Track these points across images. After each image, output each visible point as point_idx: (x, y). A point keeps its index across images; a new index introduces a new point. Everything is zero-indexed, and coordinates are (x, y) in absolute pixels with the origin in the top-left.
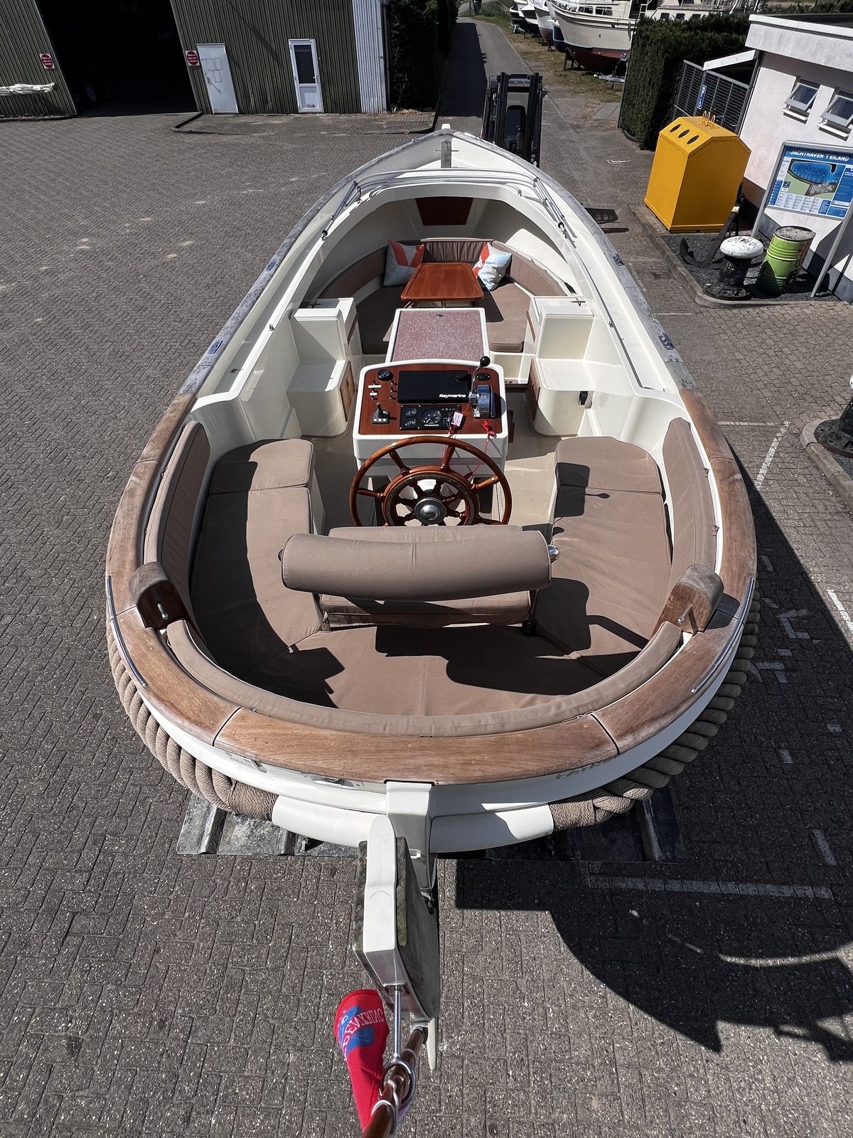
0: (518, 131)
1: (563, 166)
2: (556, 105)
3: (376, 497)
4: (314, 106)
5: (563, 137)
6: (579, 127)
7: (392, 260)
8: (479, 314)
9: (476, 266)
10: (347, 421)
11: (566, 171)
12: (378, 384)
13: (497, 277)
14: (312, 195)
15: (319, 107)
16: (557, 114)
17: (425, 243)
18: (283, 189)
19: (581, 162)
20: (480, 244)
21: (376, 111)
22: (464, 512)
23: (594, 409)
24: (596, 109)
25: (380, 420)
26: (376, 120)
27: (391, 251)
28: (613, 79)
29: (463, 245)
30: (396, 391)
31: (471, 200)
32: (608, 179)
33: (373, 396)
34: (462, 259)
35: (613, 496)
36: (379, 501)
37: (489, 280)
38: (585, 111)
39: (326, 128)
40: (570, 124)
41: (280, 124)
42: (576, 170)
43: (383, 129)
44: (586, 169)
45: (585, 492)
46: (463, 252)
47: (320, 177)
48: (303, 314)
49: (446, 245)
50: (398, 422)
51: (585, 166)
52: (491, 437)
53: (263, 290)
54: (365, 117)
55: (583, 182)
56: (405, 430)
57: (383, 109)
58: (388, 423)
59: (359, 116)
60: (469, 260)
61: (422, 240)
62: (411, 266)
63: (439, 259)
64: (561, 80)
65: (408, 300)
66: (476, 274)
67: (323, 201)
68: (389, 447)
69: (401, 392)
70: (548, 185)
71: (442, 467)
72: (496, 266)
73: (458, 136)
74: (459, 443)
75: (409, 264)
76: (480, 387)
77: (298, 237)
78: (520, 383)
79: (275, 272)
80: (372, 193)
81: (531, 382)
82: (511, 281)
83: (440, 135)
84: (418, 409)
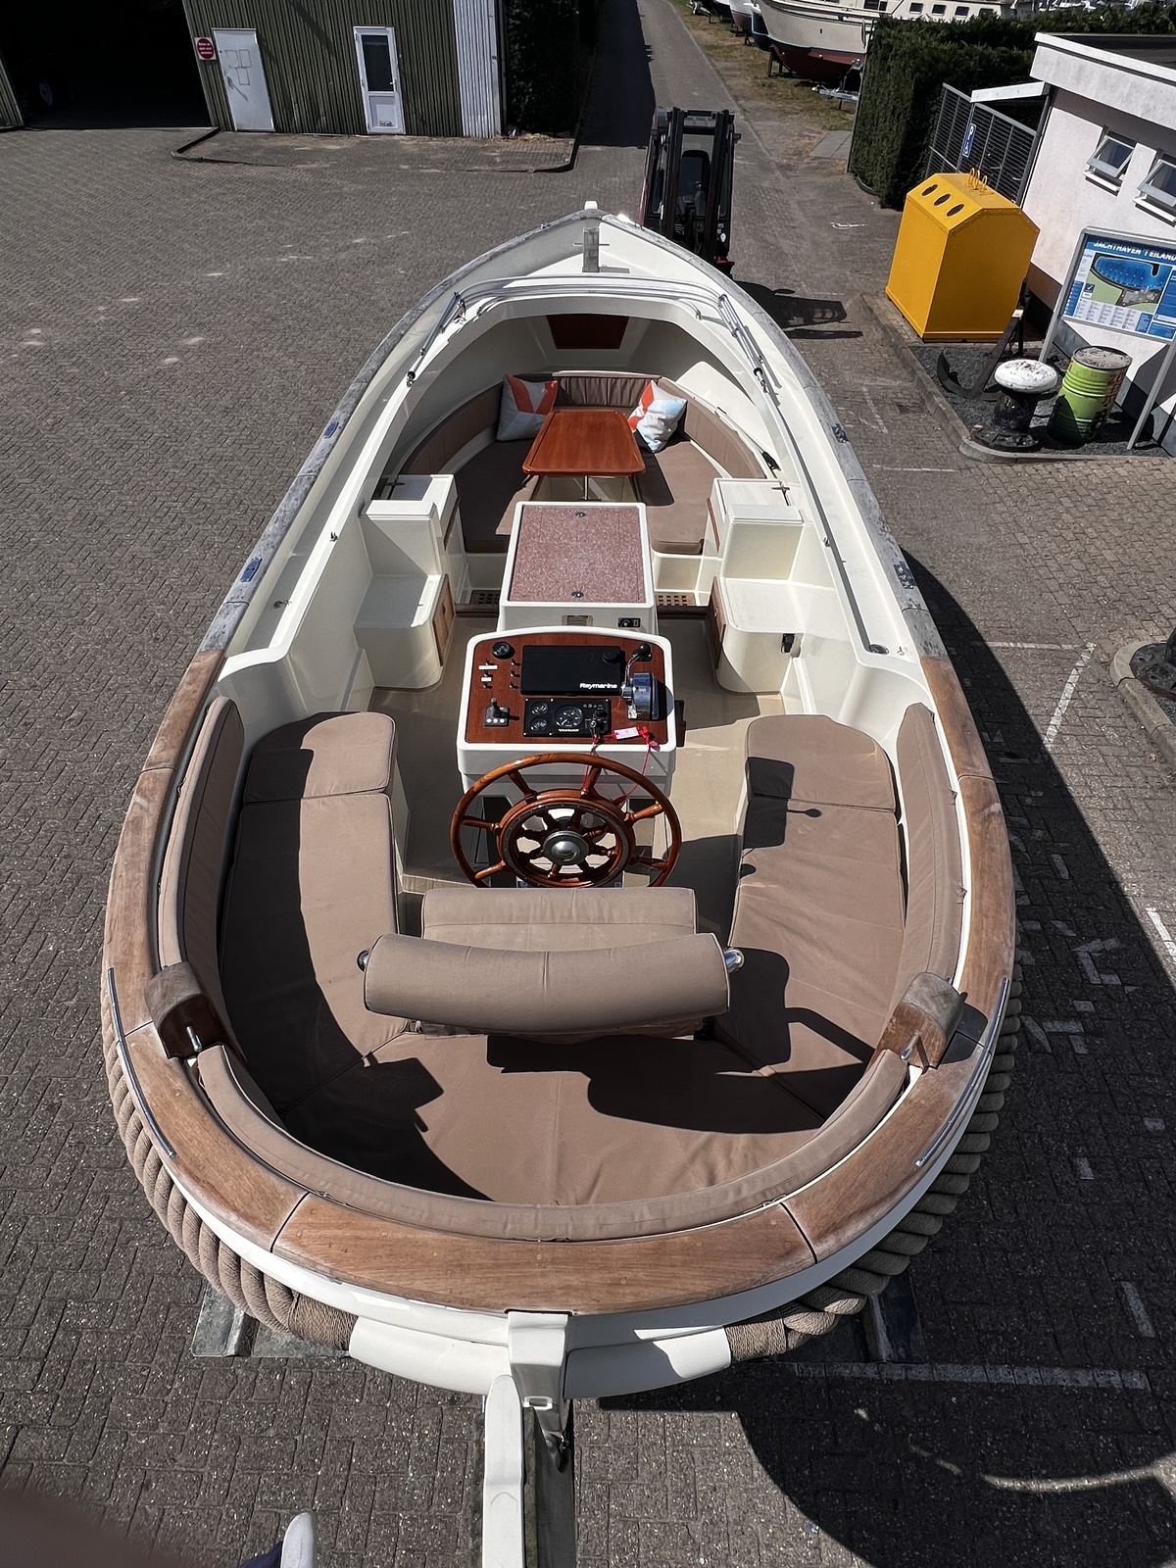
0: (697, 189)
1: (765, 230)
2: (756, 132)
3: (488, 828)
4: (390, 125)
5: (766, 184)
6: (789, 168)
7: (510, 403)
8: (637, 514)
9: (633, 414)
10: (441, 665)
11: (771, 239)
12: (493, 665)
13: (665, 432)
14: (386, 267)
15: (398, 126)
16: (757, 146)
17: (559, 378)
18: (343, 256)
19: (792, 224)
20: (640, 382)
21: (485, 135)
22: (613, 848)
23: (802, 657)
24: (815, 141)
25: (496, 721)
26: (485, 149)
27: (509, 392)
28: (840, 95)
29: (615, 382)
30: (518, 676)
31: (625, 319)
32: (832, 254)
33: (485, 683)
34: (614, 403)
35: (827, 813)
36: (493, 835)
37: (653, 438)
38: (797, 143)
39: (409, 158)
40: (777, 164)
41: (338, 150)
42: (785, 237)
43: (495, 163)
44: (800, 237)
45: (786, 807)
46: (615, 392)
47: (400, 239)
48: (379, 509)
49: (590, 382)
50: (521, 722)
51: (798, 231)
52: (652, 750)
53: (320, 470)
54: (468, 143)
55: (795, 256)
56: (532, 737)
57: (496, 133)
58: (508, 725)
59: (459, 142)
60: (624, 403)
61: (555, 374)
62: (536, 413)
63: (580, 402)
64: (764, 91)
65: (533, 474)
66: (635, 428)
67: (408, 321)
68: (509, 766)
69: (525, 677)
70: (740, 303)
71: (583, 793)
72: (664, 417)
73: (609, 220)
74: (606, 763)
75: (535, 410)
76: (636, 676)
77: (371, 380)
78: (698, 604)
79: (337, 440)
80: (481, 308)
81: (713, 611)
82: (686, 438)
83: (582, 219)
84: (549, 704)
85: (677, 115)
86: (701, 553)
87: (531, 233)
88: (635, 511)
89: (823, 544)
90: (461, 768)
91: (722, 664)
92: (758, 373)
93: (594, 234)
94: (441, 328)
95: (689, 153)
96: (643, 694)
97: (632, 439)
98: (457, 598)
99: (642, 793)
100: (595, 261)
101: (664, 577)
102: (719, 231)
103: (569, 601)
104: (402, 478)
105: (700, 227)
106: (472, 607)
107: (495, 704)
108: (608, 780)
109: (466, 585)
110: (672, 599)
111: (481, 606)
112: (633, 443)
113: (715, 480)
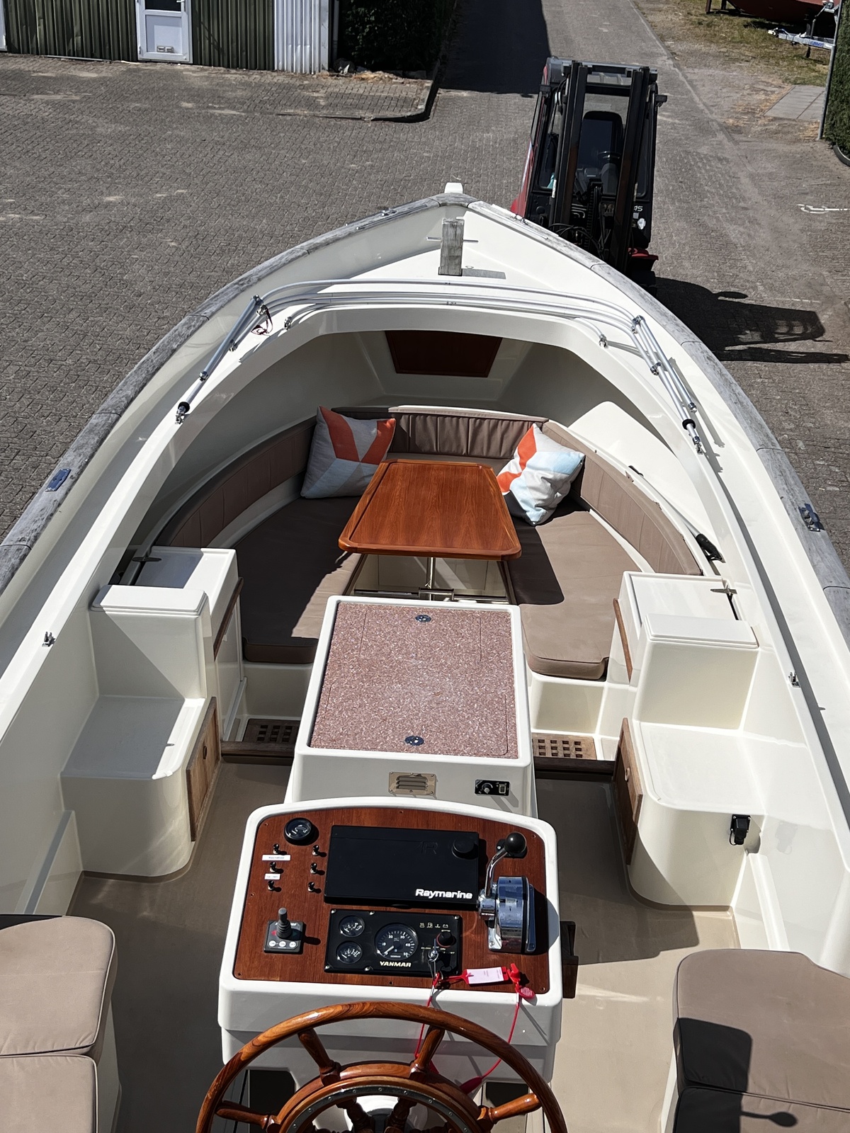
0: (605, 161)
1: (703, 211)
2: (690, 82)
3: (257, 1124)
4: (171, 51)
5: (704, 150)
6: (737, 129)
7: (324, 446)
8: (508, 621)
9: (505, 469)
10: (193, 839)
11: (712, 223)
12: (284, 853)
13: (552, 498)
14: (150, 236)
15: (183, 51)
16: (692, 100)
17: (399, 416)
18: (87, 218)
19: (742, 204)
20: (517, 426)
21: (306, 68)
23: (762, 854)
24: (773, 97)
25: (282, 944)
26: (304, 88)
27: (324, 431)
28: (808, 41)
29: (481, 424)
30: (321, 873)
31: (497, 341)
32: (802, 245)
33: (271, 883)
34: (476, 452)
35: (806, 1119)
37: (534, 503)
38: (749, 98)
39: (195, 95)
40: (720, 125)
41: (94, 80)
42: (732, 220)
43: (317, 107)
44: (753, 221)
45: (740, 1106)
46: (479, 437)
47: (170, 199)
48: (121, 599)
49: (443, 422)
50: (322, 948)
51: (751, 213)
52: (524, 1002)
53: (36, 538)
54: (280, 78)
55: (746, 248)
56: (338, 973)
57: (321, 68)
58: (301, 952)
59: (268, 77)
60: (493, 452)
61: (392, 409)
62: (362, 462)
63: (427, 448)
64: (701, 31)
65: (352, 550)
66: (507, 487)
67: (184, 331)
68: (300, 1020)
69: (332, 875)
70: (664, 327)
71: (413, 1070)
72: (550, 476)
73: (478, 209)
74: (453, 1022)
75: (361, 458)
76: (503, 882)
77: (123, 411)
78: (600, 757)
79: (67, 494)
80: (290, 318)
81: (623, 772)
82: (584, 507)
83: (440, 205)
84: (368, 921)
85: (577, 71)
86: (604, 678)
87: (366, 222)
88: (505, 617)
89: (789, 682)
90: (222, 1019)
91: (637, 859)
92: (689, 426)
93: (457, 227)
94: (232, 344)
95: (593, 115)
96: (512, 911)
97: (502, 507)
98: (225, 733)
99: (506, 1073)
100: (457, 261)
101: (545, 714)
102: (636, 215)
103: (401, 750)
104: (158, 551)
105: (608, 209)
106: (249, 747)
107: (284, 918)
108: (454, 1049)
109: (240, 711)
110: (560, 745)
111: (262, 747)
112: (504, 512)
113: (626, 574)
